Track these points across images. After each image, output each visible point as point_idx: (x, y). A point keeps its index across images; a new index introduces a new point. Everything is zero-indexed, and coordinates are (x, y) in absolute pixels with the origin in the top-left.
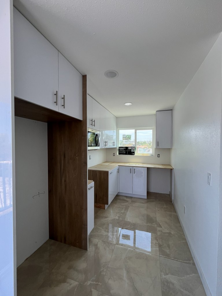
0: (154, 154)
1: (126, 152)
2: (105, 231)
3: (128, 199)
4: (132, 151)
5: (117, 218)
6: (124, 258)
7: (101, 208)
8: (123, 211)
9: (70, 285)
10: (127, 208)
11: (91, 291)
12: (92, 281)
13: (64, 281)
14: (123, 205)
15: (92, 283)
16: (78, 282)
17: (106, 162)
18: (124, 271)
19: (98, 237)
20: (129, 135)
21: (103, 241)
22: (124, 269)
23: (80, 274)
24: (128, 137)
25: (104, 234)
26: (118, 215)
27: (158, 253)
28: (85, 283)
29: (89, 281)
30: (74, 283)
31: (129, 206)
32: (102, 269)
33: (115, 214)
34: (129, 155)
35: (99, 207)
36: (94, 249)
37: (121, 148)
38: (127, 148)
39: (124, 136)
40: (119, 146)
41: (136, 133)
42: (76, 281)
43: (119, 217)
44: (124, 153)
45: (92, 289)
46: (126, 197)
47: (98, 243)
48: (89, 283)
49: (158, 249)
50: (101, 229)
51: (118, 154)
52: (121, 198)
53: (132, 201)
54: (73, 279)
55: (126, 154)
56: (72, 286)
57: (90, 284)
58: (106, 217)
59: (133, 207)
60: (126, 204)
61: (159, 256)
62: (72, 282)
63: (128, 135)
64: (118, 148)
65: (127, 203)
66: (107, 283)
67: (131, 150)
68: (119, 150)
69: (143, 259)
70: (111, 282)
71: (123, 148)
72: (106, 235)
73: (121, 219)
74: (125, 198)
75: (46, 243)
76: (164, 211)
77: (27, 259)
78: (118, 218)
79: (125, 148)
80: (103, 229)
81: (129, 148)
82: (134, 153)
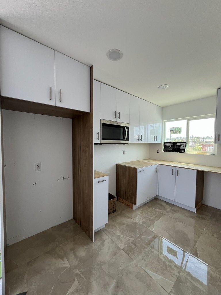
0: (216, 153)
1: (173, 149)
2: (120, 231)
3: (167, 206)
4: (182, 147)
5: (141, 222)
6: (122, 269)
7: (130, 207)
8: (152, 218)
9: (64, 263)
10: (159, 216)
11: (74, 280)
12: (80, 272)
13: (62, 258)
14: (157, 211)
15: (79, 273)
16: (70, 265)
17: (149, 159)
18: (114, 282)
19: (110, 233)
20: (179, 128)
21: (112, 240)
22: (115, 280)
23: (75, 259)
24: (177, 130)
25: (117, 234)
26: (144, 220)
27: (170, 289)
28: (74, 270)
29: (78, 270)
30: (67, 264)
31: (163, 215)
32: (94, 267)
33: (141, 218)
34: (177, 152)
35: (128, 205)
36: (99, 243)
37: (167, 144)
38: (174, 144)
39: (172, 129)
40: (165, 142)
41: (188, 124)
42: (69, 263)
43: (144, 222)
44: (170, 150)
45: (76, 280)
46: (167, 203)
47: (106, 239)
48: (77, 271)
49: (174, 283)
50: (118, 227)
51: (163, 151)
52: (160, 202)
53: (171, 210)
54: (68, 260)
55: (173, 151)
56: (64, 265)
57: (77, 273)
58: (129, 218)
59: (170, 217)
60: (162, 211)
61: (169, 294)
62: (66, 262)
63: (177, 128)
64: (163, 144)
65: (164, 211)
66: (91, 282)
67: (180, 146)
68: (165, 146)
69: (144, 283)
70: (94, 284)
71: (170, 144)
72: (118, 235)
73: (144, 225)
74: (164, 204)
75: (69, 221)
76: (217, 238)
77: (52, 227)
78: (141, 224)
79: (172, 144)
80: (119, 228)
81: (178, 144)
82: (184, 150)
